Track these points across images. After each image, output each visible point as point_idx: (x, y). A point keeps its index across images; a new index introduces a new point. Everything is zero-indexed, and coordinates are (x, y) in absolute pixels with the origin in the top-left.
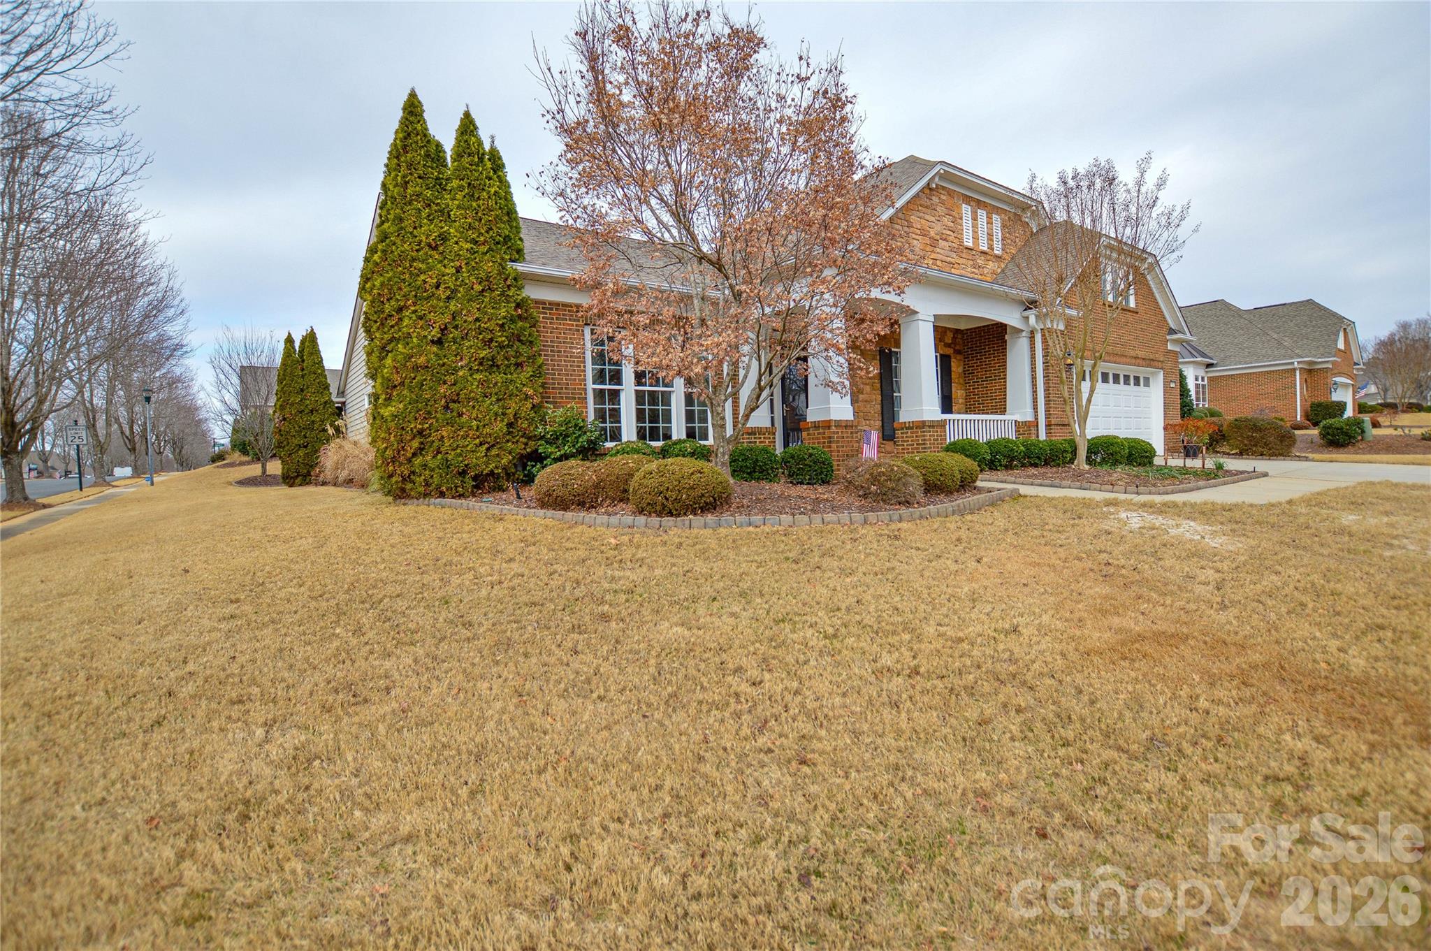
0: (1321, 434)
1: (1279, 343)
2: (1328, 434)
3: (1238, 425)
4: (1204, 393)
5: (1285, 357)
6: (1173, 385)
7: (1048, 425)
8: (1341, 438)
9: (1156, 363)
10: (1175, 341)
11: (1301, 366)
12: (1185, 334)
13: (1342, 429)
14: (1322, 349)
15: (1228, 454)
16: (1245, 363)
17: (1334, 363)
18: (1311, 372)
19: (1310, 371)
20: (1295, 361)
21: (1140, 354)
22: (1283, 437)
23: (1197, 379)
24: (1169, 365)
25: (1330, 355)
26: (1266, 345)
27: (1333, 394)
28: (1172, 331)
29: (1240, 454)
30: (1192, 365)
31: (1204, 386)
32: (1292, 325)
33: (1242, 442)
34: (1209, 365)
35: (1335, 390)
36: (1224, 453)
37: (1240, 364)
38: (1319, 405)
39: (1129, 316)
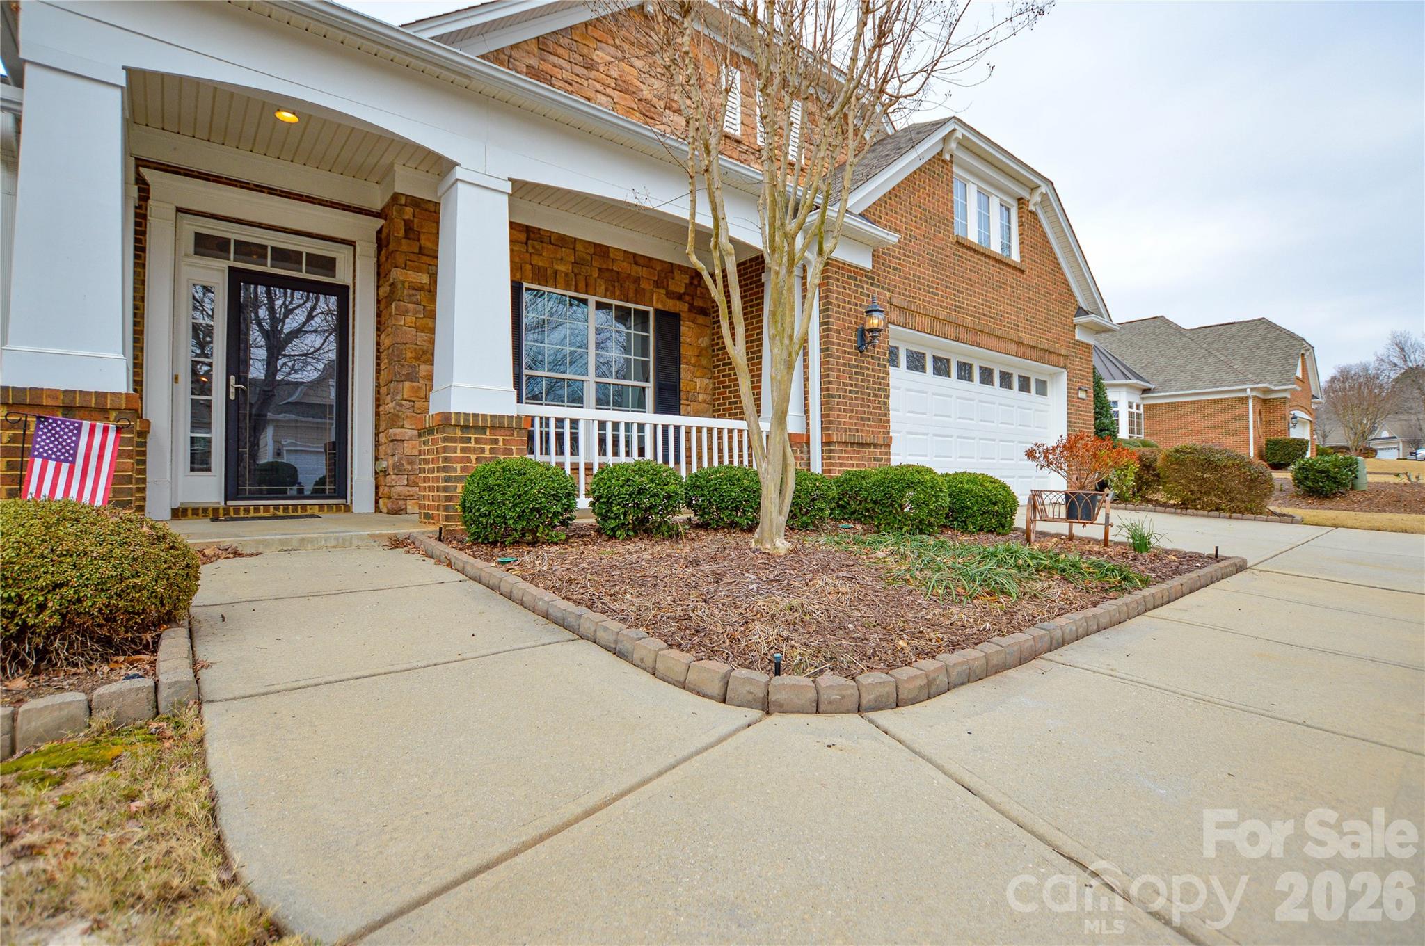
0: (1295, 478)
1: (1229, 366)
2: (1306, 478)
3: (1180, 458)
4: (1139, 424)
5: (1235, 383)
6: (1082, 395)
7: (826, 444)
8: (1327, 486)
9: (1055, 358)
10: (1087, 328)
11: (1254, 394)
12: (1101, 315)
13: (1327, 471)
14: (1279, 375)
15: (1165, 505)
16: (1188, 389)
17: (1293, 392)
18: (1267, 403)
19: (1265, 401)
20: (1248, 387)
21: (1026, 338)
22: (1252, 480)
23: (1130, 407)
24: (1076, 364)
25: (1288, 382)
26: (1212, 368)
27: (1292, 430)
28: (1081, 312)
29: (1185, 506)
30: (1125, 389)
31: (1139, 415)
32: (1242, 346)
33: (1186, 487)
34: (1146, 391)
35: (1295, 425)
36: (1157, 503)
37: (1182, 389)
38: (1276, 443)
39: (1007, 274)
